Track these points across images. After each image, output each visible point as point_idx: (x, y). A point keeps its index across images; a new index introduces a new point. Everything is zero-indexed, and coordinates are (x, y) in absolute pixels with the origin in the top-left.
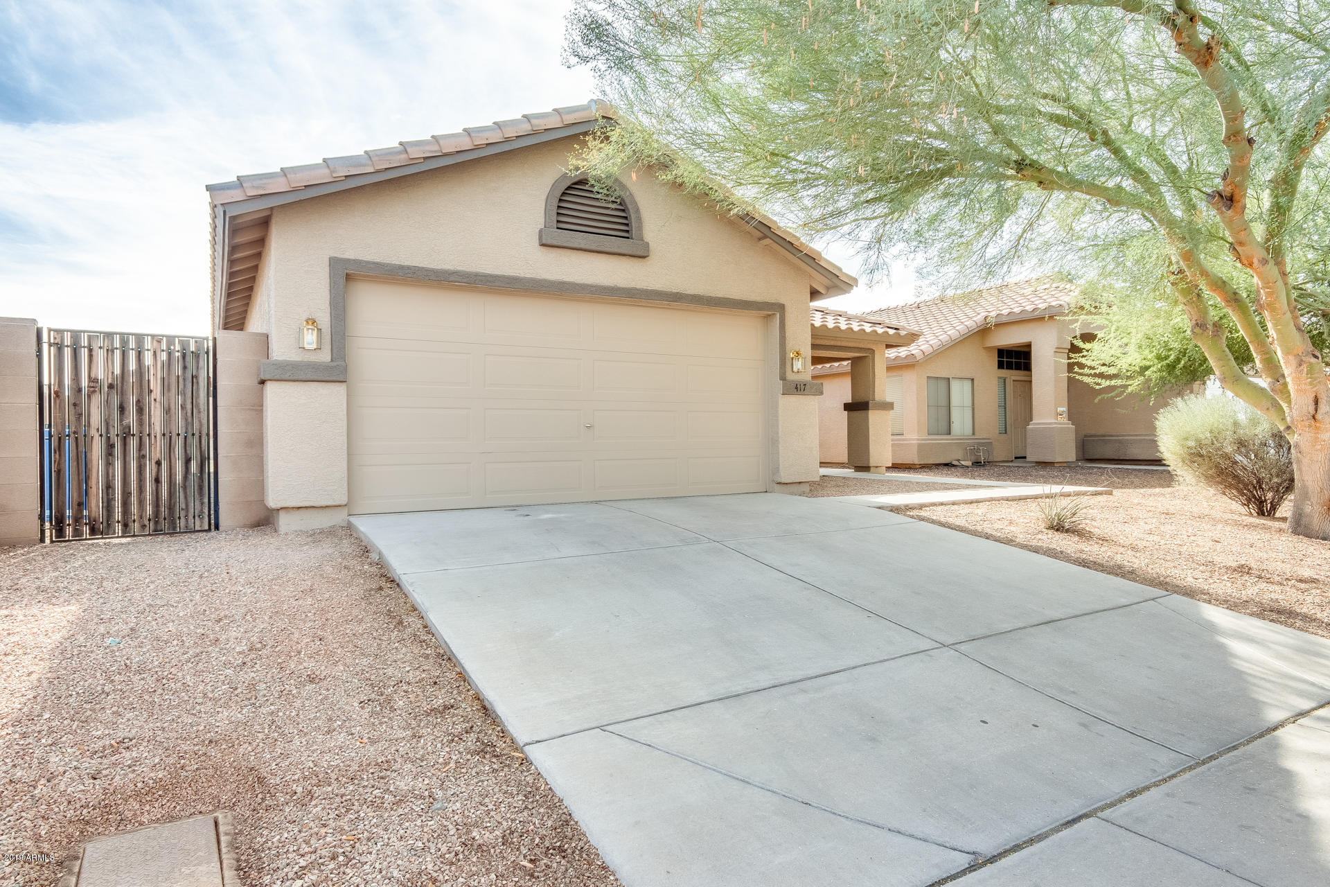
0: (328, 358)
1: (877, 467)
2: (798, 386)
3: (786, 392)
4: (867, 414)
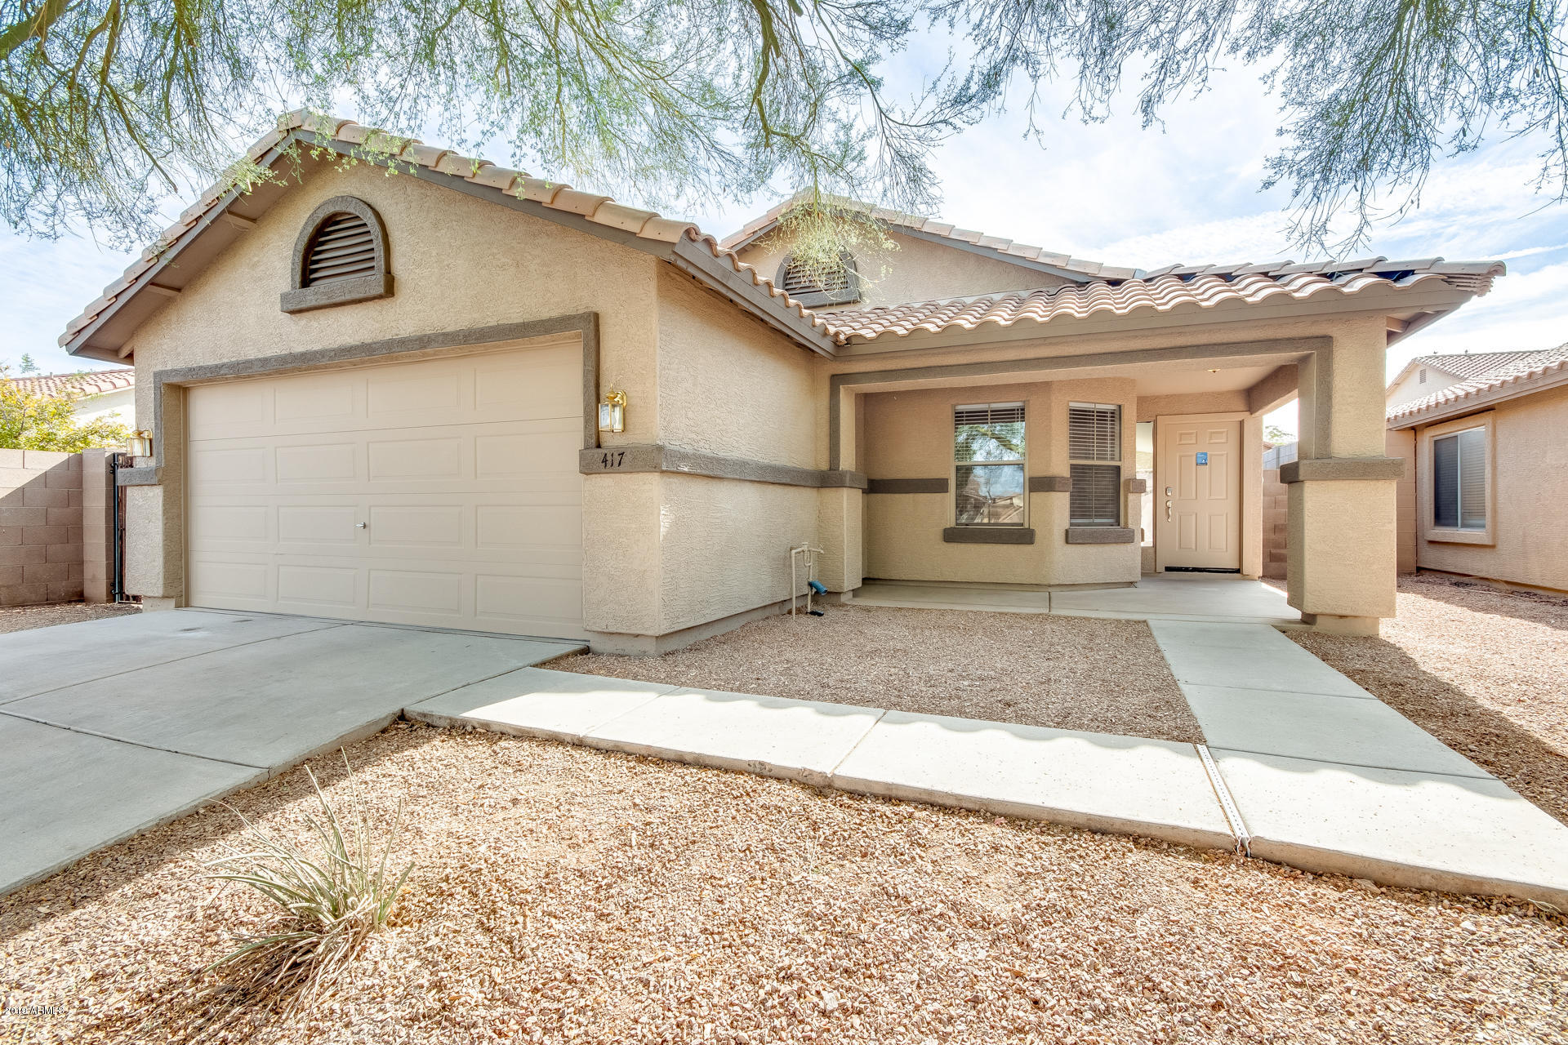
0: (155, 464)
1: (1341, 617)
2: (609, 458)
3: (587, 469)
4: (1302, 490)
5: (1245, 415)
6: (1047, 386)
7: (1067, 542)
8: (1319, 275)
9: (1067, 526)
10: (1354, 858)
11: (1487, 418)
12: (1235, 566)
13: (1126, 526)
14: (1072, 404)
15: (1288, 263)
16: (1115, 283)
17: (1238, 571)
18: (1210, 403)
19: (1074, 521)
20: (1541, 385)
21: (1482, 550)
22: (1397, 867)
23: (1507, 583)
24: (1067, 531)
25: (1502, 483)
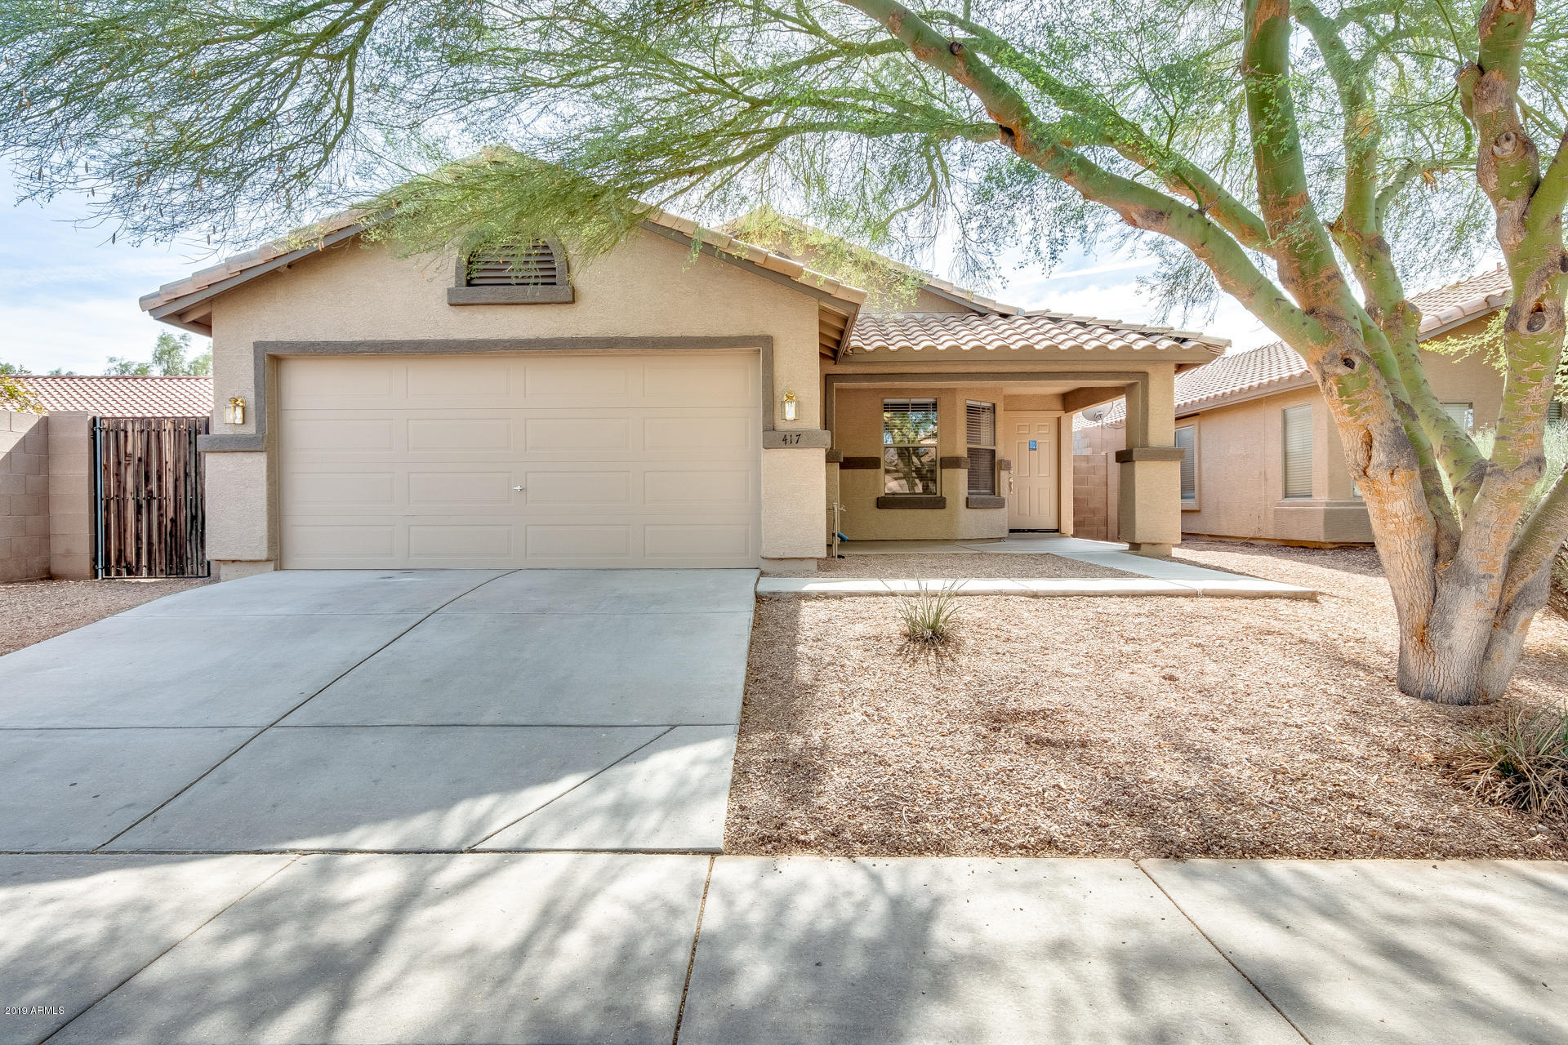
0: (255, 431)
1: (1154, 544)
2: (788, 438)
3: (768, 445)
4: (1134, 467)
5: (1061, 413)
6: (953, 391)
7: (967, 507)
8: (1140, 333)
9: (966, 495)
10: (1234, 591)
11: (1195, 421)
12: (1055, 527)
13: (999, 495)
14: (969, 402)
15: (1120, 321)
16: (1004, 316)
17: (1057, 531)
18: (1038, 404)
19: (971, 491)
20: (1229, 402)
21: (1191, 514)
22: (1246, 592)
23: (1209, 535)
24: (967, 498)
25: (1204, 466)
